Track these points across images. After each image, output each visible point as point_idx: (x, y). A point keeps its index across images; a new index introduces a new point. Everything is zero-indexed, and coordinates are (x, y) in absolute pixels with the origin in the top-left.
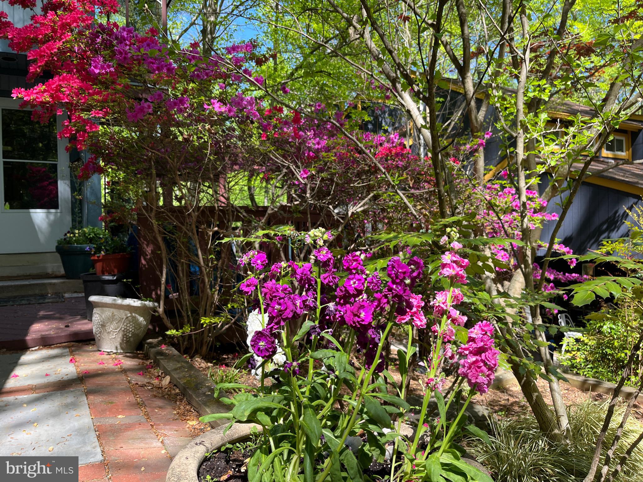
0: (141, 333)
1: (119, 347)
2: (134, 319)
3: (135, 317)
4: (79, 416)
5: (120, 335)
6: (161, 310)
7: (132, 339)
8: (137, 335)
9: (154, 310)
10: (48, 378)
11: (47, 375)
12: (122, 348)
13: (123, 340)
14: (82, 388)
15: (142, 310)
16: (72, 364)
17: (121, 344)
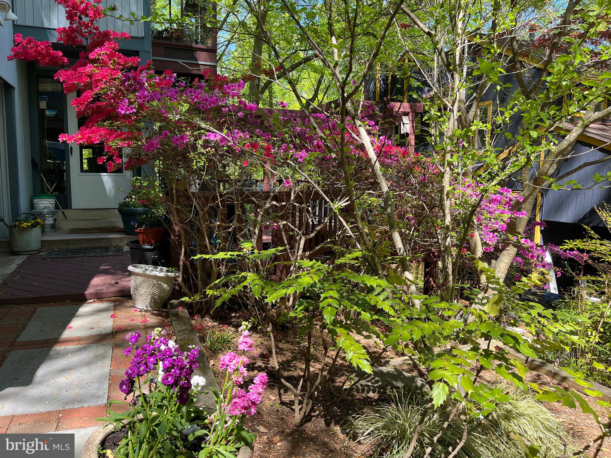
0: (166, 296)
1: (149, 306)
2: (160, 286)
3: (161, 284)
4: (103, 367)
5: (149, 297)
6: (180, 280)
7: (158, 300)
8: (163, 297)
9: (175, 279)
10: (93, 331)
11: (92, 328)
12: (151, 307)
13: (151, 301)
14: (111, 342)
15: (166, 279)
16: (112, 319)
17: (150, 304)
